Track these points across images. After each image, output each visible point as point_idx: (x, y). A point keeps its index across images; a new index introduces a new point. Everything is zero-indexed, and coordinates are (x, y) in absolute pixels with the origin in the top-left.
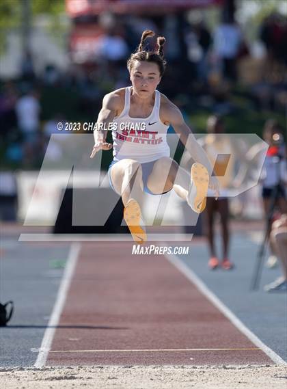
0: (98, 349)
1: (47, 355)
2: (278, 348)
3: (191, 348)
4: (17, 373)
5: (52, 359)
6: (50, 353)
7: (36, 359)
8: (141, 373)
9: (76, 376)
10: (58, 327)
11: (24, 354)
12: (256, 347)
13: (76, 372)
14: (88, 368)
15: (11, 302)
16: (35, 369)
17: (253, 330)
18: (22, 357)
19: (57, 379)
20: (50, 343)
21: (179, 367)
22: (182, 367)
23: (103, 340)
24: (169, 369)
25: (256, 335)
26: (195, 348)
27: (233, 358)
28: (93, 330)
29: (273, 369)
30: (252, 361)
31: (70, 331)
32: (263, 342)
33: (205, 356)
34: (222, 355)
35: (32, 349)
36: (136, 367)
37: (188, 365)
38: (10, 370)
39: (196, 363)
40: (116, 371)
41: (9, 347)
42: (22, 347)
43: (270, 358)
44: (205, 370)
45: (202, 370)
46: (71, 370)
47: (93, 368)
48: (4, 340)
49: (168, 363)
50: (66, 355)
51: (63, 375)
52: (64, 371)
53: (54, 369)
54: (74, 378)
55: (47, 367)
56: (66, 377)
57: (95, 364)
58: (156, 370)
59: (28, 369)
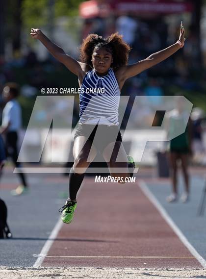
0: (80, 255)
1: (43, 259)
4: (20, 271)
5: (46, 262)
6: (46, 258)
7: (35, 262)
8: (107, 273)
9: (61, 274)
10: (56, 240)
11: (27, 258)
12: (193, 256)
13: (62, 271)
14: (71, 268)
16: (33, 269)
17: (193, 244)
18: (26, 260)
20: (48, 250)
21: (135, 269)
22: (138, 269)
23: (85, 249)
24: (128, 270)
25: (195, 247)
26: (149, 256)
27: (174, 263)
28: (80, 242)
29: (201, 271)
30: (187, 266)
31: (63, 242)
32: (198, 252)
33: (155, 262)
34: (167, 261)
35: (34, 255)
36: (105, 268)
37: (141, 267)
38: (16, 269)
39: (148, 267)
40: (90, 271)
41: (18, 253)
42: (26, 254)
43: (200, 264)
44: (153, 271)
45: (151, 271)
46: (58, 270)
47: (74, 268)
48: (16, 248)
49: (128, 266)
50: (57, 259)
51: (52, 273)
52: (53, 270)
53: (46, 269)
54: (59, 275)
55: (42, 267)
56: (54, 275)
57: (77, 266)
58: (118, 271)
59: (28, 269)
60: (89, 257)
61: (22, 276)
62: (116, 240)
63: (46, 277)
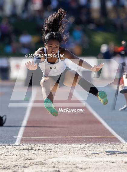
0: (43, 136)
1: (20, 139)
2: (123, 136)
3: (85, 136)
4: (7, 147)
5: (23, 141)
6: (22, 138)
7: (16, 141)
8: (62, 147)
9: (33, 148)
10: (26, 127)
11: (11, 139)
12: (114, 136)
14: (39, 145)
15: (5, 116)
16: (15, 145)
17: (112, 128)
18: (10, 140)
19: (25, 150)
20: (22, 133)
21: (79, 145)
22: (81, 145)
24: (74, 145)
25: (114, 130)
26: (86, 136)
27: (103, 140)
28: (41, 128)
29: (121, 145)
30: (111, 142)
31: (31, 128)
32: (117, 133)
33: (91, 140)
34: (98, 139)
35: (15, 137)
36: (60, 144)
37: (83, 143)
38: (4, 146)
39: (87, 143)
40: (51, 146)
41: (4, 136)
42: (9, 136)
43: (119, 141)
44: (90, 146)
45: (89, 146)
46: (31, 146)
47: (41, 145)
48: (2, 132)
49: (75, 142)
50: (29, 139)
51: (27, 148)
52: (28, 146)
53: (24, 145)
54: (33, 149)
55: (20, 144)
56: (29, 149)
57: (42, 143)
58: (69, 146)
59: (12, 145)
60: (49, 137)
61: (9, 150)
62: (63, 126)
63: (24, 151)
